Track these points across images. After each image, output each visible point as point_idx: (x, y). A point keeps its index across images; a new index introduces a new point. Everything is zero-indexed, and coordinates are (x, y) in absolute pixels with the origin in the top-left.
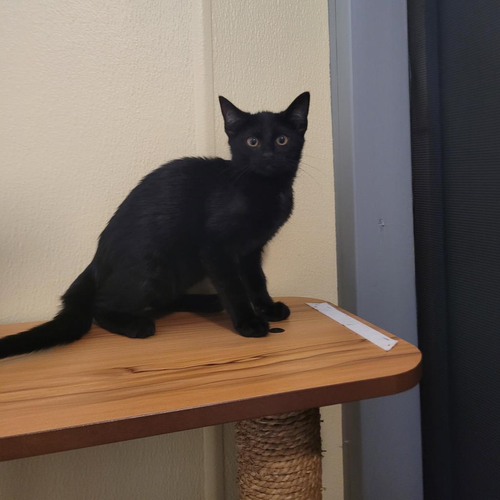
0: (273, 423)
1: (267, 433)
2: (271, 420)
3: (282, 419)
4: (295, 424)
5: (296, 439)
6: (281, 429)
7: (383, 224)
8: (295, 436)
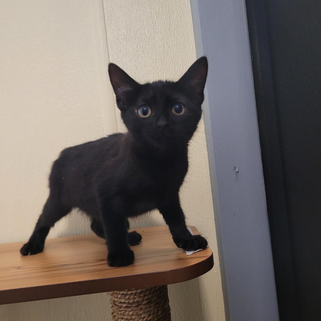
0: (125, 305)
1: (123, 312)
2: (124, 303)
3: (131, 303)
4: (140, 306)
5: (142, 317)
6: (130, 309)
7: (237, 171)
8: (141, 315)
